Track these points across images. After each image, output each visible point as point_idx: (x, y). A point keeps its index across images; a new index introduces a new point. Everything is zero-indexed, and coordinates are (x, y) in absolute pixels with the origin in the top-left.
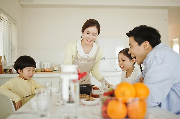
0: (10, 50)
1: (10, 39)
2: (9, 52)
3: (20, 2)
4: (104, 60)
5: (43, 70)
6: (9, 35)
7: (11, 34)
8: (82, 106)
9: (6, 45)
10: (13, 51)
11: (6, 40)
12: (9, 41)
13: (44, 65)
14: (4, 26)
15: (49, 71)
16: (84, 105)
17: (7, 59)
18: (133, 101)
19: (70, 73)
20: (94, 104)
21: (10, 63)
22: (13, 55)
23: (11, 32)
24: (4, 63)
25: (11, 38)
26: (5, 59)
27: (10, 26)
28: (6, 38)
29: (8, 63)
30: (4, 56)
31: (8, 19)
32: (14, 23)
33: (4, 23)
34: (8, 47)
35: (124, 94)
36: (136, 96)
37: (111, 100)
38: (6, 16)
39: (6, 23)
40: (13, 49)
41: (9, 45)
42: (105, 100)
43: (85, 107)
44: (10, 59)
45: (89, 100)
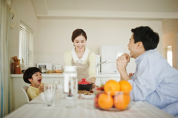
0: (28, 54)
1: (28, 46)
2: (27, 56)
3: (36, 14)
4: (105, 63)
5: (54, 72)
6: (27, 42)
7: (29, 41)
8: (82, 99)
9: (24, 50)
10: (30, 55)
11: (24, 46)
12: (27, 47)
13: (55, 67)
14: (23, 34)
15: (59, 73)
16: (84, 98)
17: (25, 62)
18: (118, 94)
19: (70, 72)
20: (91, 98)
21: (27, 65)
22: (29, 59)
23: (29, 39)
24: (22, 65)
25: (29, 44)
26: (23, 62)
27: (28, 35)
28: (24, 44)
29: (25, 65)
30: (23, 59)
31: (27, 29)
32: (31, 32)
33: (23, 32)
34: (25, 51)
35: (110, 89)
36: (121, 90)
37: (102, 93)
38: (25, 26)
39: (24, 32)
40: (30, 54)
41: (27, 51)
42: (97, 93)
43: (84, 100)
44: (27, 62)
45: (88, 94)
